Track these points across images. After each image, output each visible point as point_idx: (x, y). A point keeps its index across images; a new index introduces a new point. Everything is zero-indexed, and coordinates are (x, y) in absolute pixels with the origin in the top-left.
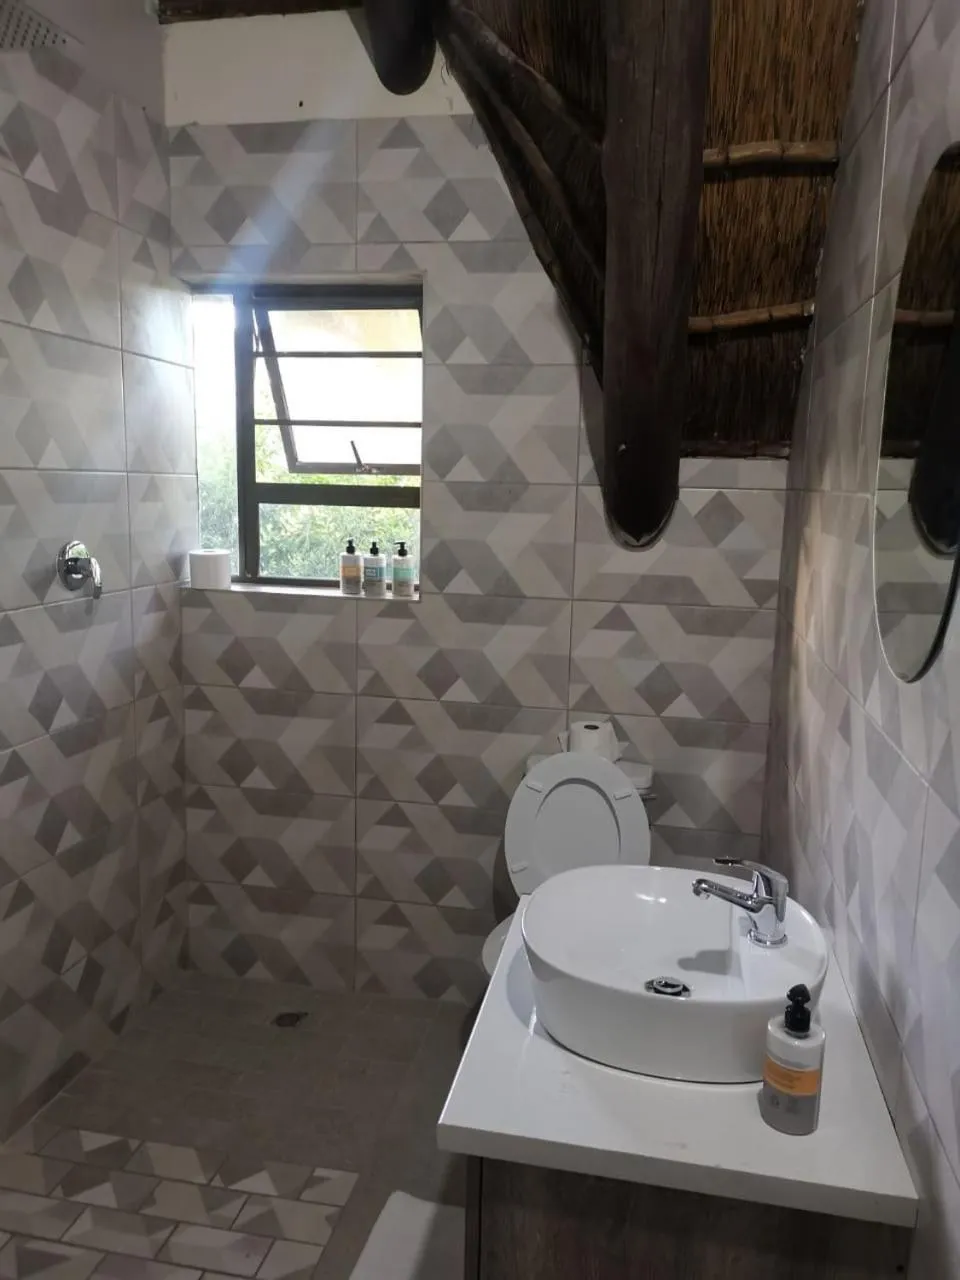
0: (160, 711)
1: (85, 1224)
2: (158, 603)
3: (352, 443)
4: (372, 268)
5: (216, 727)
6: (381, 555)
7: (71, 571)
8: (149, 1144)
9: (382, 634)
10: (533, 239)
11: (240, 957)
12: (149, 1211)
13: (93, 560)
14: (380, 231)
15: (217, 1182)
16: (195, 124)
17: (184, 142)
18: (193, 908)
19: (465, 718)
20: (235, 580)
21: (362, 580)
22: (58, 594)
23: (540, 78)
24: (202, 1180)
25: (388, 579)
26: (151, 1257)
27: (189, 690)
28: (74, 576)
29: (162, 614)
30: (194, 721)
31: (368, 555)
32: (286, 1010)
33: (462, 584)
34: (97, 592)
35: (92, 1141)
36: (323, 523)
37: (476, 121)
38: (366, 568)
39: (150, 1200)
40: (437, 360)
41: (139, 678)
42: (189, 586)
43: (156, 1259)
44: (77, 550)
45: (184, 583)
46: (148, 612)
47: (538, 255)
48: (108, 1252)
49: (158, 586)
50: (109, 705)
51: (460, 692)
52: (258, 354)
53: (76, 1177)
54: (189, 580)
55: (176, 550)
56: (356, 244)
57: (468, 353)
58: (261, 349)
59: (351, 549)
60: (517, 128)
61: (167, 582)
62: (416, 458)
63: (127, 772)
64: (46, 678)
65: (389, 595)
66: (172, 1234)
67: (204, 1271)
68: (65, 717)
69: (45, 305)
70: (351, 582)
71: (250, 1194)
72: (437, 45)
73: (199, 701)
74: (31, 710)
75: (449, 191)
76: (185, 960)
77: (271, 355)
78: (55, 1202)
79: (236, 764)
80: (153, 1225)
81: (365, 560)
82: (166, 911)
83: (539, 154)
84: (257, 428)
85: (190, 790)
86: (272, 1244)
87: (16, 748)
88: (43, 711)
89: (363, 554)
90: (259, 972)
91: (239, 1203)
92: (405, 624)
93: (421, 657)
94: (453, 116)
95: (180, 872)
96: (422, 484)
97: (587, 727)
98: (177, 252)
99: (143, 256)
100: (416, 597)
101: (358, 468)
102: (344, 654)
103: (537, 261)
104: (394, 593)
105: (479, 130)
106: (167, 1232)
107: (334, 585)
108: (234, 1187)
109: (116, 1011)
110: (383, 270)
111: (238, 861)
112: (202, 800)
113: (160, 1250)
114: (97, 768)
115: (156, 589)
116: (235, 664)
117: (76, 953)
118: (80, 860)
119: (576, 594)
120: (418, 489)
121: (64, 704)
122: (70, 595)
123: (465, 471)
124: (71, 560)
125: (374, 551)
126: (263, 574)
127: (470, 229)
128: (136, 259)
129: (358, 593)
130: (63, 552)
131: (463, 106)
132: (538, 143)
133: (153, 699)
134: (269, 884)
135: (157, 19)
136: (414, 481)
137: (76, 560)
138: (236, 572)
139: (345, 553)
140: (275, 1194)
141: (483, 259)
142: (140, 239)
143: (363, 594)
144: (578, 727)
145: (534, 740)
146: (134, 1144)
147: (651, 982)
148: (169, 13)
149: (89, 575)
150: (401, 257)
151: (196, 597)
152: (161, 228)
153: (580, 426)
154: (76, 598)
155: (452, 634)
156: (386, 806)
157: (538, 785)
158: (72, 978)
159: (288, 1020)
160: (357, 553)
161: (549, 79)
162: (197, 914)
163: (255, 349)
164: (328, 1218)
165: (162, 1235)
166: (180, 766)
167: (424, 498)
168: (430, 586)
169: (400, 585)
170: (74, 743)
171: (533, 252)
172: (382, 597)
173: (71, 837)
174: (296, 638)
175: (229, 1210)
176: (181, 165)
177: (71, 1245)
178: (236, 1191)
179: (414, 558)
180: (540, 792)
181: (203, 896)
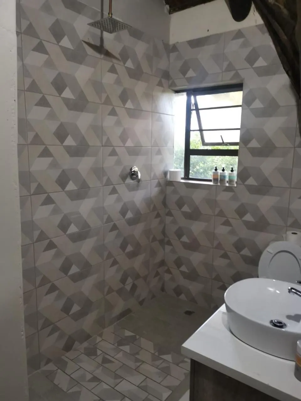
0: (158, 216)
1: (120, 355)
2: (159, 184)
3: (221, 136)
4: (227, 80)
5: (174, 222)
6: (225, 171)
7: (133, 175)
8: (142, 338)
9: (224, 197)
10: (282, 63)
11: (178, 291)
12: (137, 356)
13: (139, 172)
14: (230, 67)
15: (157, 354)
16: (178, 42)
17: (174, 48)
18: (166, 274)
19: (249, 226)
20: (182, 179)
21: (219, 179)
22: (129, 181)
23: (282, 7)
24: (153, 352)
25: (227, 179)
26: (134, 369)
27: (167, 210)
28: (134, 176)
29: (160, 188)
30: (168, 219)
31: (221, 172)
32: (188, 310)
33: (251, 181)
34: (139, 181)
35: (128, 333)
36: (217, 162)
37: (264, 26)
38: (220, 175)
39: (137, 353)
40: (247, 107)
41: (152, 206)
42: (169, 180)
43: (135, 370)
44: (135, 169)
45: (168, 179)
46: (155, 187)
47: (284, 68)
48: (124, 364)
49: (159, 180)
50: (142, 213)
51: (248, 217)
52: (193, 110)
53: (121, 342)
54: (169, 178)
55: (166, 169)
56: (222, 72)
57: (257, 104)
58: (194, 108)
59: (216, 170)
60: (276, 25)
61: (162, 179)
62: (238, 140)
63: (147, 232)
64: (125, 204)
65: (227, 185)
66: (141, 365)
67: (147, 377)
68: (129, 215)
69: (129, 101)
70: (215, 180)
71: (165, 360)
72: (252, 3)
73: (169, 214)
74: (120, 212)
75: (254, 51)
76: (163, 289)
77: (197, 110)
78: (115, 347)
79: (179, 234)
80: (137, 360)
81: (220, 173)
82: (157, 274)
83: (283, 34)
84: (191, 132)
85: (166, 239)
86: (167, 376)
87: (115, 222)
88: (123, 212)
89: (220, 171)
90: (183, 297)
91: (161, 361)
92: (230, 194)
93: (235, 205)
94: (256, 26)
95: (163, 263)
96: (239, 148)
97: (293, 233)
98: (170, 82)
99: (160, 84)
100: (236, 186)
101: (223, 144)
102: (212, 203)
103: (284, 70)
104: (229, 184)
105: (265, 29)
106: (140, 363)
107: (210, 181)
108: (161, 356)
109: (141, 299)
110: (231, 79)
111: (179, 263)
112: (169, 243)
113: (137, 368)
114: (138, 230)
115: (159, 181)
116: (180, 203)
117: (130, 281)
118: (132, 255)
119: (292, 186)
120: (238, 150)
121: (129, 211)
122: (132, 181)
123: (254, 144)
124: (133, 172)
125: (223, 170)
126: (190, 177)
127: (261, 63)
128: (157, 85)
129: (217, 183)
130: (131, 169)
131: (260, 21)
132: (283, 30)
133: (156, 213)
134: (186, 271)
135: (168, 14)
136: (237, 148)
137: (134, 171)
138: (183, 176)
139: (214, 171)
140: (171, 362)
141: (264, 72)
142: (159, 79)
143: (219, 184)
144: (289, 233)
145: (273, 236)
146: (138, 337)
147: (272, 321)
148: (172, 11)
149: (137, 176)
150: (237, 75)
151: (170, 183)
152: (166, 75)
153: (297, 127)
154: (134, 182)
155: (246, 198)
156: (222, 252)
157: (272, 252)
158: (128, 287)
159: (189, 313)
160: (218, 171)
161: (285, 7)
162: (167, 277)
163: (192, 108)
164: (185, 374)
165: (138, 364)
166: (164, 233)
167: (239, 153)
168: (240, 182)
169: (231, 181)
170: (132, 222)
171: (282, 68)
172: (224, 185)
173: (129, 248)
174: (198, 197)
175: (158, 363)
176: (173, 55)
177: (116, 359)
178: (161, 358)
179: (235, 173)
180: (272, 254)
181: (168, 271)
